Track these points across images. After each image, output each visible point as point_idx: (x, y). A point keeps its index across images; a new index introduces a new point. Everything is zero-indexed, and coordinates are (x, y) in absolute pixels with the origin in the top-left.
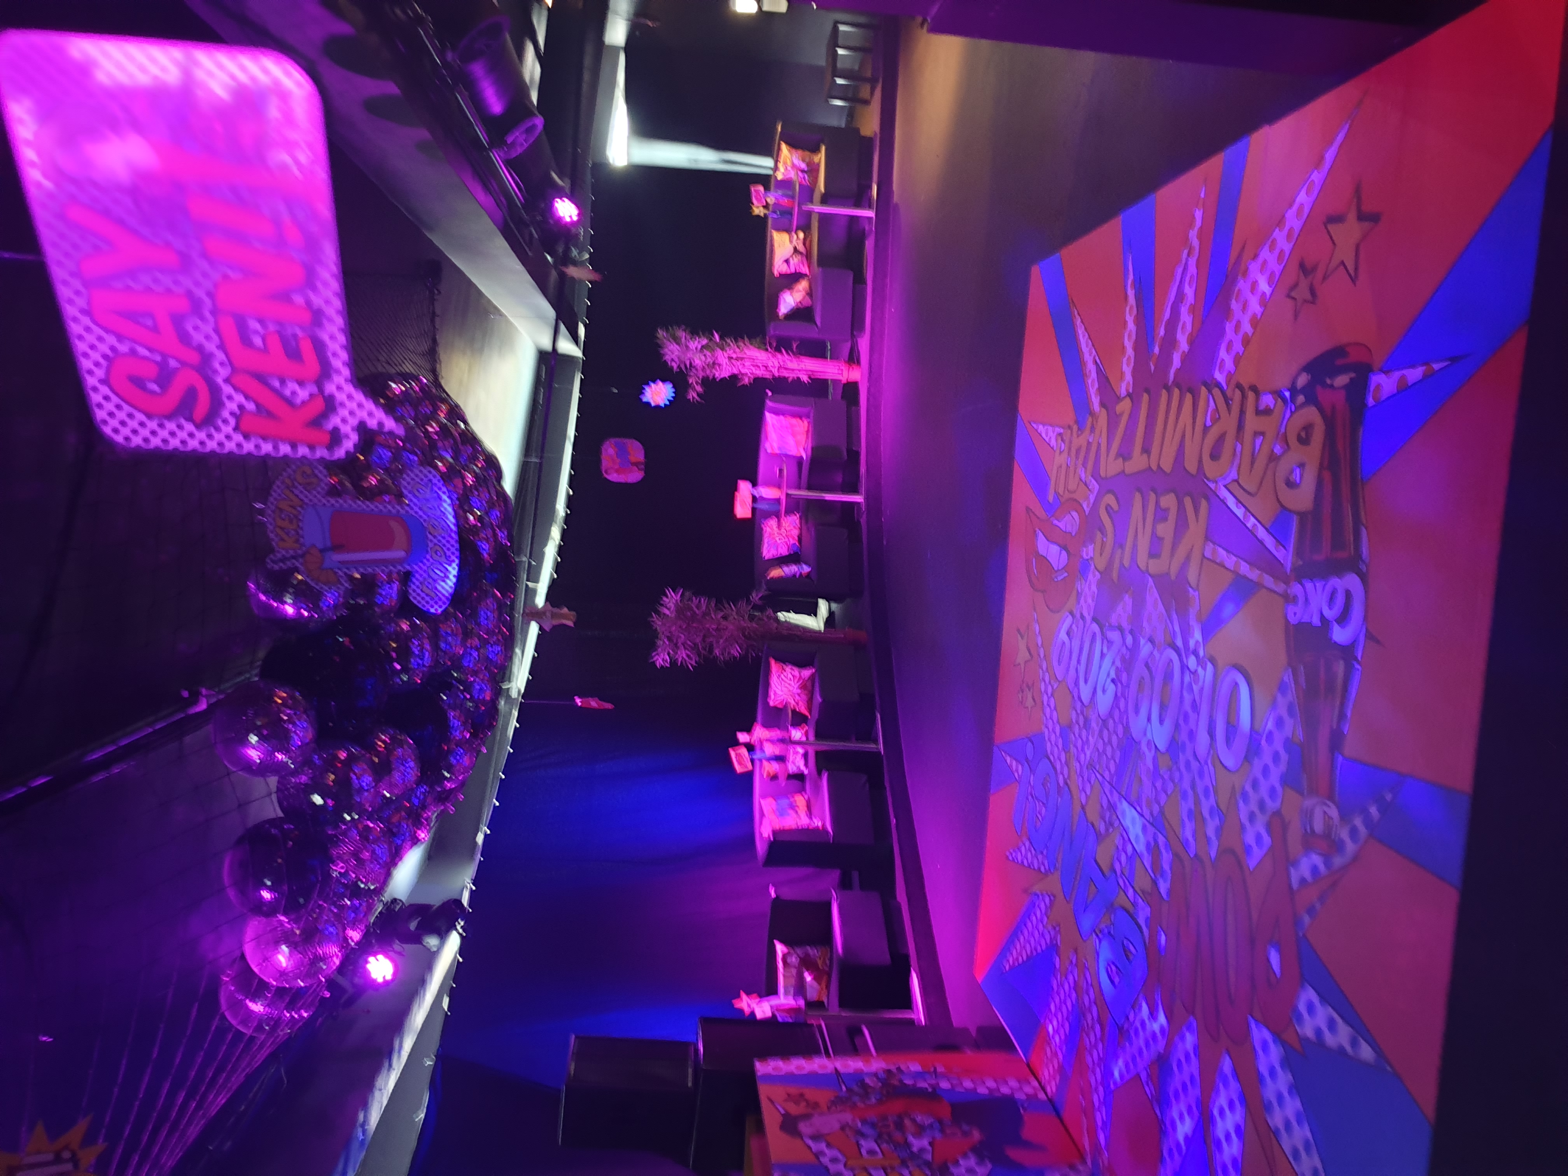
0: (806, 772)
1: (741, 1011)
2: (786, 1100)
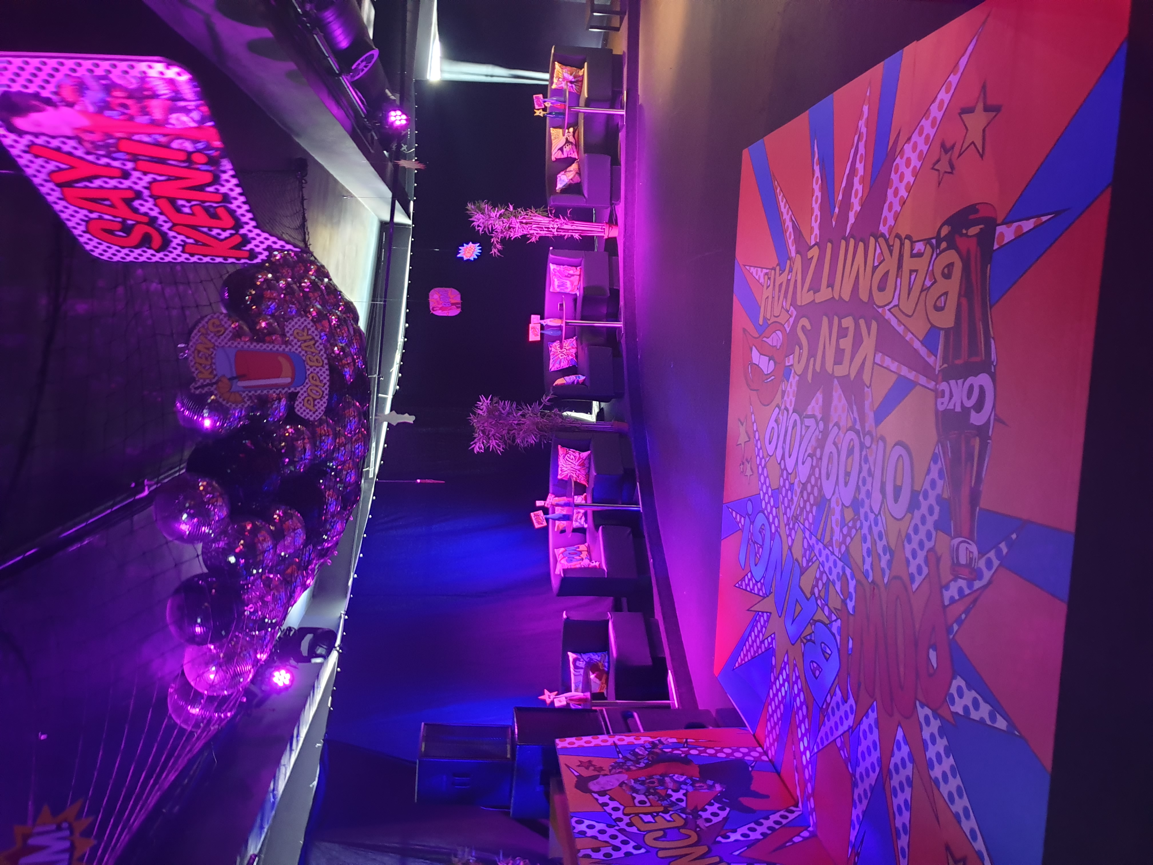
0: (586, 526)
1: (544, 701)
2: (579, 766)
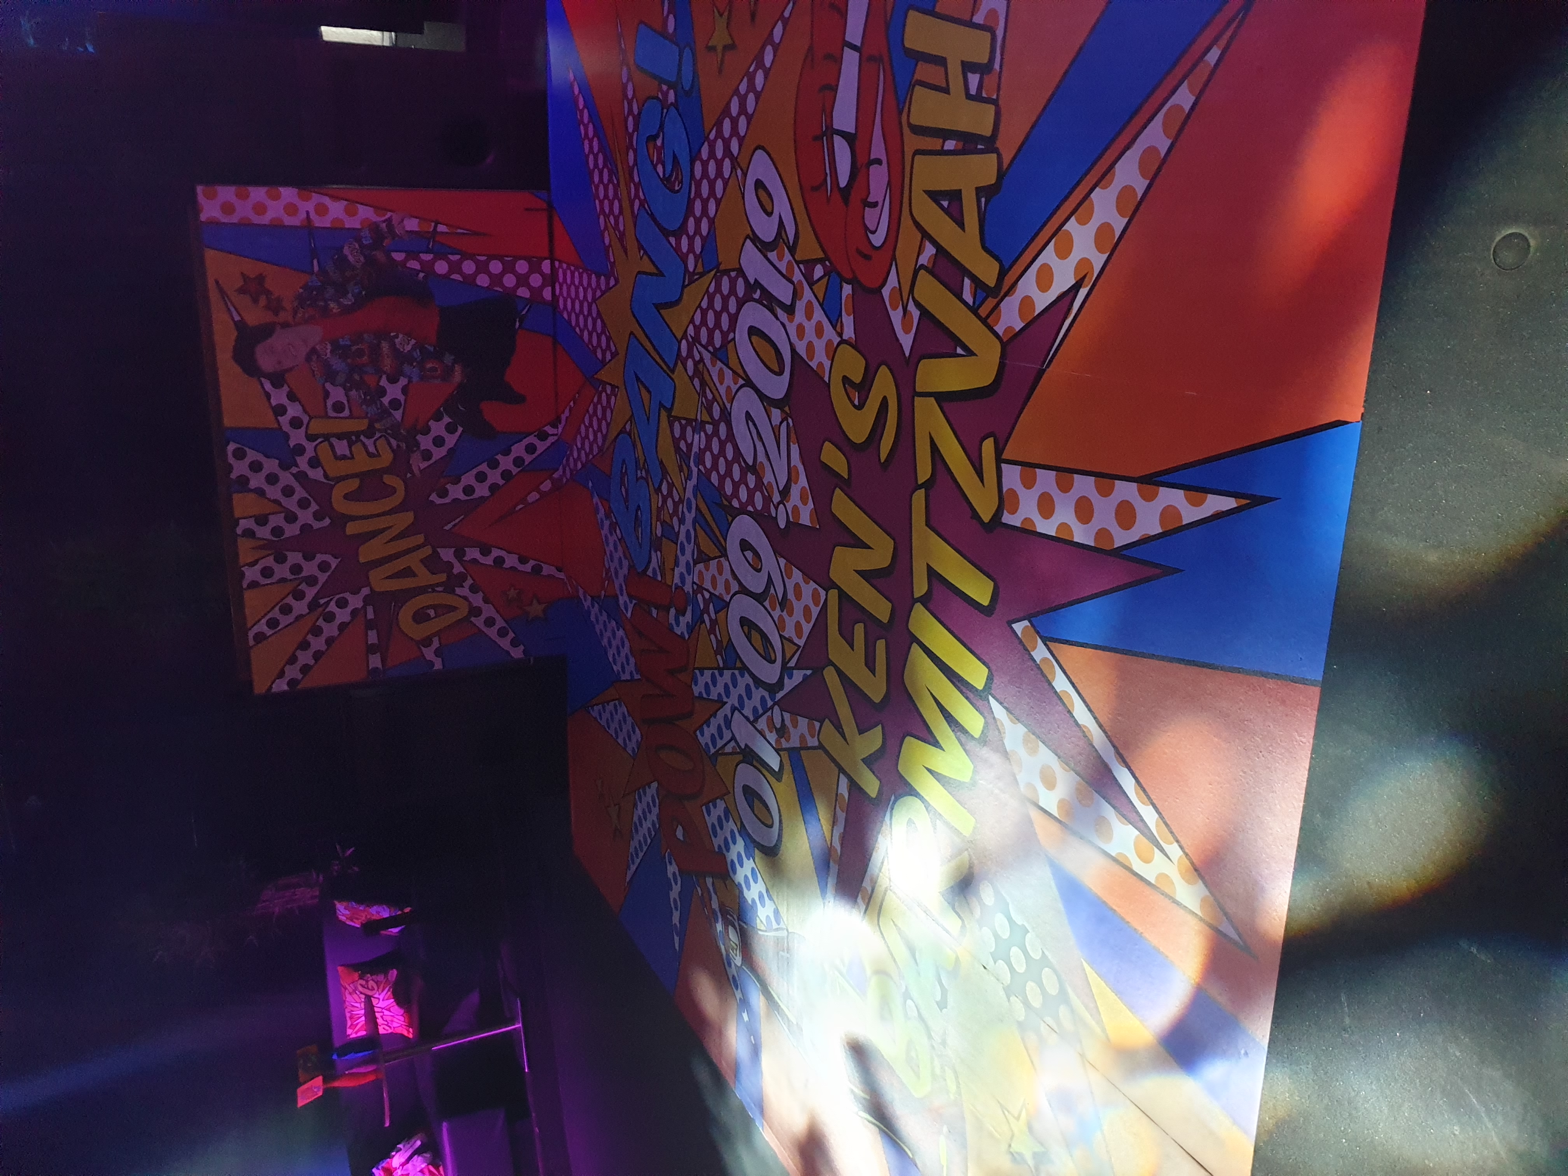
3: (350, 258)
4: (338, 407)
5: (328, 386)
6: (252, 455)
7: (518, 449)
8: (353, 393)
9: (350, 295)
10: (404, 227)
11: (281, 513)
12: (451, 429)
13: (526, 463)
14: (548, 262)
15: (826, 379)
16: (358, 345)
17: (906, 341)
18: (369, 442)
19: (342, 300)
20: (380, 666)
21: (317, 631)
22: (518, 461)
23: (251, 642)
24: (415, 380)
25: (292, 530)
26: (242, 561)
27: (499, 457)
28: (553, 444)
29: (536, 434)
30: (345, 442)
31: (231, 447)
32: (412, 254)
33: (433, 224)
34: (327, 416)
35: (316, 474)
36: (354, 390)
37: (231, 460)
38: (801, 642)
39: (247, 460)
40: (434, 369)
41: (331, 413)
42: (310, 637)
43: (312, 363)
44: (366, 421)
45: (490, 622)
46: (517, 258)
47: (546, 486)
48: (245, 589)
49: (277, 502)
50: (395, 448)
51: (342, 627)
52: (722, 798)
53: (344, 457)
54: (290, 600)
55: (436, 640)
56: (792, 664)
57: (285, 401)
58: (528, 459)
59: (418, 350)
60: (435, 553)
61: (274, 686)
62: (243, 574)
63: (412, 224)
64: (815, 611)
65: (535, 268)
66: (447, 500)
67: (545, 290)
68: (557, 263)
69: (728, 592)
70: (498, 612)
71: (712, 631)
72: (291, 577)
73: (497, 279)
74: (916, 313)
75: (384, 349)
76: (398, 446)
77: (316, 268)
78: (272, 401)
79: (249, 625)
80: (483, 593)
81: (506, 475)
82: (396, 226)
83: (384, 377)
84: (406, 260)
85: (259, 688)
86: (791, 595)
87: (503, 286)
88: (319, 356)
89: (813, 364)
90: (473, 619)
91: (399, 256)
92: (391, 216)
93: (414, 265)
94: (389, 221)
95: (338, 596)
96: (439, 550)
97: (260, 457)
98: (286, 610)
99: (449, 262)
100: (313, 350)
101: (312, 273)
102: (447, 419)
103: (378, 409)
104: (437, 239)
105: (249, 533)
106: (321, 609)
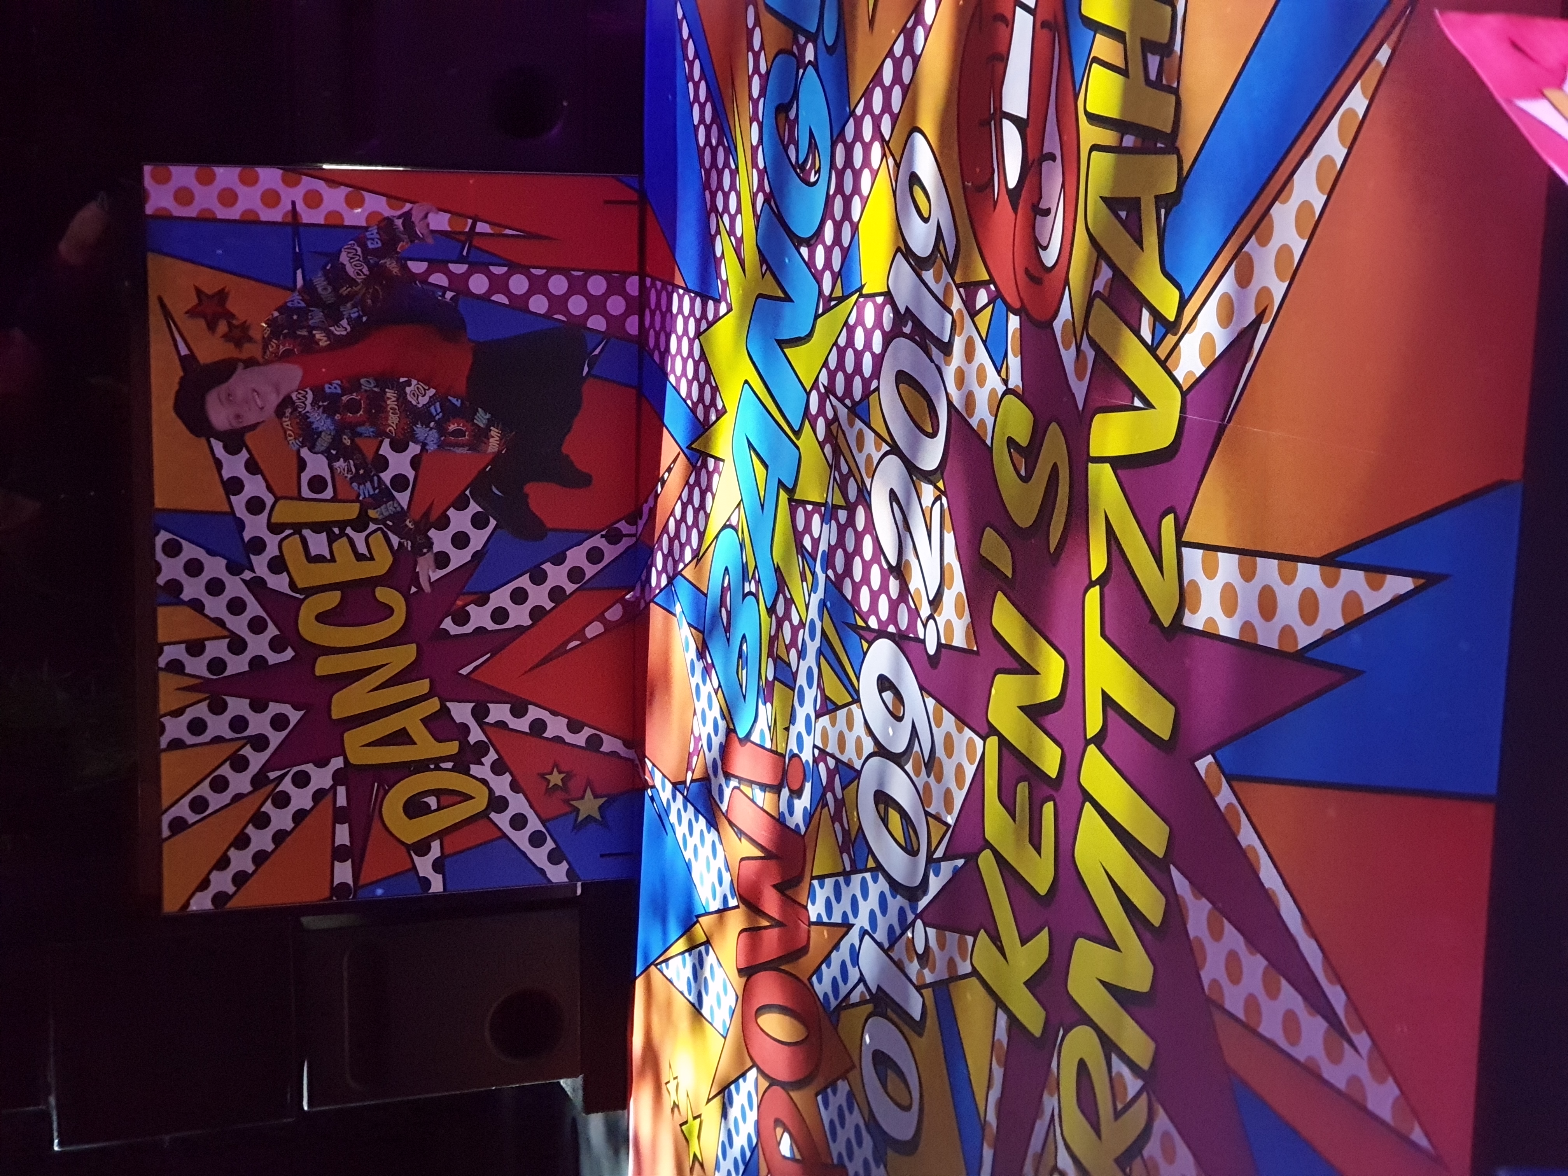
3: (350, 270)
4: (317, 484)
5: (305, 452)
6: (190, 551)
7: (577, 556)
8: (340, 464)
9: (344, 322)
10: (428, 225)
11: (224, 637)
12: (479, 522)
13: (587, 577)
14: (636, 278)
15: (988, 442)
16: (351, 394)
17: (1079, 389)
18: (359, 539)
19: (332, 328)
20: (350, 882)
21: (261, 821)
22: (575, 574)
23: (166, 832)
24: (431, 447)
25: (237, 665)
26: (163, 708)
27: (547, 567)
28: (628, 548)
29: (604, 533)
30: (324, 535)
31: (162, 537)
32: (437, 264)
33: (470, 221)
34: (300, 498)
35: (278, 583)
36: (342, 460)
37: (160, 556)
38: (950, 820)
39: (184, 557)
40: (458, 433)
41: (306, 492)
42: (250, 830)
43: (284, 419)
44: (357, 506)
45: (519, 822)
46: (589, 273)
47: (614, 614)
48: (164, 750)
49: (220, 622)
50: (396, 547)
51: (300, 816)
52: (844, 1076)
53: (320, 559)
54: (226, 770)
55: (436, 846)
56: (939, 854)
57: (243, 474)
58: (590, 570)
59: (438, 404)
60: (445, 711)
61: (192, 902)
62: (162, 729)
63: (440, 221)
64: (970, 771)
65: (616, 287)
66: (468, 629)
67: (629, 320)
68: (648, 281)
69: (859, 756)
70: (531, 806)
71: (836, 817)
72: (229, 734)
73: (558, 303)
74: (1090, 354)
75: (389, 402)
76: (400, 542)
77: (300, 282)
78: (224, 472)
79: (165, 804)
80: (511, 774)
81: (556, 594)
82: (416, 223)
83: (387, 442)
84: (429, 272)
85: (170, 905)
86: (940, 752)
87: (566, 312)
88: (295, 409)
89: (974, 422)
90: (493, 815)
91: (418, 267)
92: (411, 209)
93: (438, 279)
94: (407, 216)
95: (295, 769)
96: (448, 704)
97: (199, 553)
98: (220, 784)
99: (490, 276)
100: (287, 401)
101: (293, 289)
102: (474, 508)
103: (374, 489)
104: (475, 243)
105: (176, 667)
106: (272, 786)
